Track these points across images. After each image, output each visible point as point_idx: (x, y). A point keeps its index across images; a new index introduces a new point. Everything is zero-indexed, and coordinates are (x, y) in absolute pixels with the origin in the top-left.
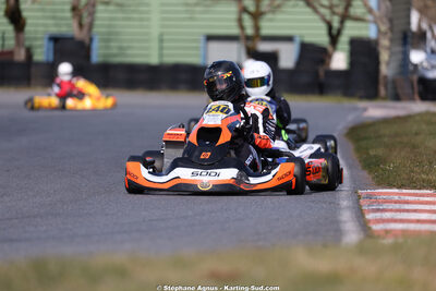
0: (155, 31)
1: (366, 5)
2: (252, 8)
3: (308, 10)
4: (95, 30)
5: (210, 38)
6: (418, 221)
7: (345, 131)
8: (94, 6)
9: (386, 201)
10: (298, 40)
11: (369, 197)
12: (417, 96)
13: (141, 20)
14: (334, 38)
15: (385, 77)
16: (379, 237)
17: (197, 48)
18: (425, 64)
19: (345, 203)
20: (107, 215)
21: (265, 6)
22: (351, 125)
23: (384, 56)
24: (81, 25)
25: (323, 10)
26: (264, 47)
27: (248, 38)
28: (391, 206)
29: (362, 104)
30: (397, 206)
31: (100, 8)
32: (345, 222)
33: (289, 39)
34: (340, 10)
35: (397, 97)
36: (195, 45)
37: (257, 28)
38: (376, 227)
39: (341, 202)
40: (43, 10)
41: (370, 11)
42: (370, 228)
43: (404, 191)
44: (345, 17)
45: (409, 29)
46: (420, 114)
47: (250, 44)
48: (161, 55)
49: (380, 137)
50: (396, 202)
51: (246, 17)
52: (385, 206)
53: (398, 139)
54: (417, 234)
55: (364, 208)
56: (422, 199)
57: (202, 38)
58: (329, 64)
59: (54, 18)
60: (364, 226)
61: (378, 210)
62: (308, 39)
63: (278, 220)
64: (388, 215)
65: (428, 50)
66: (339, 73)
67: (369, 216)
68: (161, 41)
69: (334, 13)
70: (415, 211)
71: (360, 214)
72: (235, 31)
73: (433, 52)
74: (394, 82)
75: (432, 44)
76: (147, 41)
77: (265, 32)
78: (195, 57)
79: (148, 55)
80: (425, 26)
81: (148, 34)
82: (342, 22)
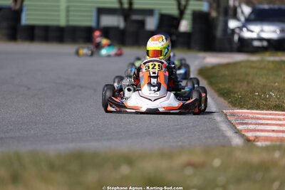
4: (25, 3)
6: (273, 131)
7: (197, 72)
10: (157, 12)
11: (233, 115)
17: (91, 16)
26: (135, 17)
28: (250, 121)
29: (202, 55)
33: (150, 12)
36: (89, 14)
37: (131, 4)
43: (254, 111)
45: (228, 6)
46: (243, 62)
48: (68, 21)
49: (224, 75)
50: (252, 118)
52: (246, 121)
55: (233, 122)
56: (267, 116)
57: (94, 10)
58: (178, 28)
61: (243, 124)
62: (164, 12)
64: (251, 127)
66: (185, 34)
67: (240, 127)
68: (68, 10)
70: (267, 124)
71: (233, 126)
72: (116, 5)
76: (58, 11)
77: (136, 6)
78: (90, 21)
79: (58, 20)
80: (237, 4)
81: (58, 6)
82: (188, 1)
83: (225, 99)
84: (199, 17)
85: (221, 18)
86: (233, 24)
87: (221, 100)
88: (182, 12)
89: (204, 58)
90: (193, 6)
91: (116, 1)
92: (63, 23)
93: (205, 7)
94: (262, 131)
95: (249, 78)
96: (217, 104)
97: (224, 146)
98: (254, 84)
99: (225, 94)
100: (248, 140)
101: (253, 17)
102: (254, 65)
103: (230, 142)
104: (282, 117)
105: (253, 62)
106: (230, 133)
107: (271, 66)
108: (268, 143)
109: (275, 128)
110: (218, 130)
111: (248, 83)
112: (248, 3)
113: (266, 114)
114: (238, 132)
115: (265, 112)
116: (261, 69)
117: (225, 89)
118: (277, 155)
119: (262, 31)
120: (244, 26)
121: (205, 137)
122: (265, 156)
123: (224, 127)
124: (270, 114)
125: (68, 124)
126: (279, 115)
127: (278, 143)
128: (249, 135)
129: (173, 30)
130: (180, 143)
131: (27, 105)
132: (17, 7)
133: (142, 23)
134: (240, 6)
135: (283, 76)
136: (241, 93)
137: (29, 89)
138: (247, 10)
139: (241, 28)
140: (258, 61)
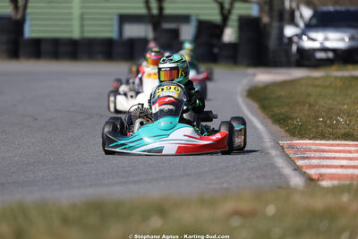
0: (76, 12)
4: (28, 11)
6: (342, 166)
7: (245, 93)
9: (310, 150)
10: (194, 19)
11: (291, 147)
17: (112, 26)
19: (273, 152)
24: (16, 8)
26: (166, 26)
27: (153, 17)
28: (313, 155)
29: (251, 71)
30: (318, 154)
33: (185, 19)
36: (107, 22)
37: (161, 9)
38: (310, 172)
39: (270, 151)
42: (305, 173)
43: (317, 142)
45: (284, 8)
48: (82, 32)
49: (279, 97)
50: (315, 151)
52: (308, 154)
55: (291, 156)
57: (116, 17)
58: (221, 38)
61: (304, 158)
62: (203, 18)
64: (314, 162)
67: (300, 163)
68: (82, 18)
70: (334, 158)
71: (291, 161)
72: (143, 11)
76: (71, 20)
77: (168, 11)
78: (110, 32)
79: (71, 32)
80: (294, 5)
81: (70, 14)
82: (232, 4)
83: (281, 127)
84: (247, 24)
85: (275, 24)
86: (289, 31)
87: (276, 128)
88: (225, 18)
89: (254, 75)
90: (240, 10)
91: (142, 5)
92: (76, 34)
93: (254, 11)
94: (328, 167)
95: (312, 100)
96: (271, 133)
97: (280, 187)
98: (317, 107)
99: (280, 120)
100: (310, 179)
101: (314, 22)
102: (317, 83)
103: (288, 182)
104: (353, 149)
105: (316, 79)
106: (288, 171)
107: (339, 83)
108: (335, 183)
109: (344, 163)
110: (273, 166)
111: (310, 106)
112: (309, 4)
113: (332, 145)
114: (298, 169)
115: (331, 142)
116: (326, 87)
117: (281, 114)
118: (345, 198)
119: (326, 39)
120: (304, 33)
121: (257, 177)
122: (330, 200)
123: (280, 162)
124: (338, 145)
125: (85, 163)
126: (349, 145)
127: (347, 182)
128: (312, 172)
129: (214, 41)
130: (225, 185)
131: (33, 140)
132: (19, 16)
133: (176, 33)
134: (298, 8)
135: (353, 96)
136: (301, 118)
137: (35, 119)
138: (307, 13)
139: (299, 36)
140: (322, 77)
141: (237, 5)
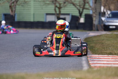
0: (32, 12)
1: (89, 5)
2: (58, 6)
3: (74, 6)
4: (16, 12)
5: (47, 14)
6: (104, 64)
8: (16, 6)
9: (95, 58)
10: (71, 15)
11: (90, 57)
12: (103, 30)
13: (29, 9)
14: (81, 14)
15: (95, 25)
16: (93, 68)
17: (44, 17)
18: (105, 21)
20: (19, 62)
21: (62, 5)
22: (85, 38)
23: (94, 19)
24: (12, 11)
25: (77, 7)
26: (62, 16)
27: (57, 14)
28: (96, 60)
29: (88, 32)
30: (98, 60)
31: (17, 6)
32: (84, 64)
33: (68, 14)
34: (82, 6)
35: (98, 30)
36: (43, 16)
37: (60, 11)
38: (92, 65)
40: (2, 7)
41: (90, 7)
42: (90, 66)
43: (100, 55)
44: (84, 8)
45: (101, 12)
46: (104, 35)
47: (58, 16)
48: (34, 19)
49: (93, 41)
50: (97, 58)
51: (57, 9)
52: (95, 60)
53: (98, 41)
54: (103, 67)
55: (89, 60)
56: (104, 57)
57: (45, 14)
58: (79, 21)
59: (5, 9)
60: (89, 65)
61: (93, 61)
62: (73, 15)
63: (65, 63)
65: (106, 17)
66: (82, 23)
67: (90, 62)
68: (34, 15)
69: (80, 7)
70: (103, 61)
71: (88, 62)
72: (54, 12)
73: (107, 17)
74: (97, 26)
75: (107, 15)
76: (30, 15)
77: (62, 12)
78: (43, 19)
81: (30, 13)
82: (83, 10)
85: (98, 17)
89: (89, 33)
90: (85, 12)
91: (54, 10)
92: (32, 20)
93: (91, 12)
102: (108, 36)
109: (105, 62)
132: (13, 14)
141: (85, 10)
